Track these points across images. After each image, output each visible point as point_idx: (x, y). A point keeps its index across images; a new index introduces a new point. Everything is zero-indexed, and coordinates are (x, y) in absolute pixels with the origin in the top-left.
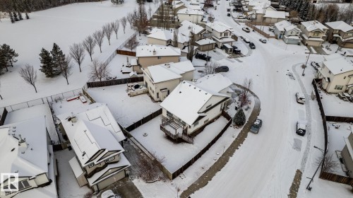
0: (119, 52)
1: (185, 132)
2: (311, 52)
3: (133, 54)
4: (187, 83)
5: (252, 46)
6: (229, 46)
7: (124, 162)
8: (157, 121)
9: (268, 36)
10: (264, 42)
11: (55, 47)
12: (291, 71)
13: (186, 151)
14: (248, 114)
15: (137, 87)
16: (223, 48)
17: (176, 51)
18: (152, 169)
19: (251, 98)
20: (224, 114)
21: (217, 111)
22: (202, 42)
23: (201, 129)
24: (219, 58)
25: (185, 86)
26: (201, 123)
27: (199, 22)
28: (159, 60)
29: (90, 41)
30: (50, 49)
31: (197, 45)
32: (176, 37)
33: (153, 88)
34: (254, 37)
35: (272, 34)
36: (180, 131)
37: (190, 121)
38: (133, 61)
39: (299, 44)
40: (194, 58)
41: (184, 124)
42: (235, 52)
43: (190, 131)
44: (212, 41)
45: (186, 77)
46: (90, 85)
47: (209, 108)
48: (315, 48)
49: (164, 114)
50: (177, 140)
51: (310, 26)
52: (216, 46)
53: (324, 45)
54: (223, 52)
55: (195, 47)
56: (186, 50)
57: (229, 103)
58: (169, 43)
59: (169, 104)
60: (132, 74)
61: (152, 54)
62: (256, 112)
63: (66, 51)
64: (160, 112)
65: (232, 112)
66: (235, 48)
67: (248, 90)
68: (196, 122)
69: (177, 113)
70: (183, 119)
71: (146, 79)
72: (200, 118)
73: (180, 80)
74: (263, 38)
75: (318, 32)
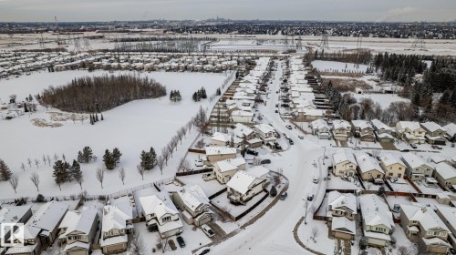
0: (190, 150)
1: (241, 199)
2: (337, 146)
3: (204, 152)
4: (242, 172)
5: (291, 142)
6: (272, 144)
7: (211, 212)
8: (225, 194)
9: (306, 133)
10: (302, 138)
11: (152, 149)
12: (316, 161)
13: (241, 209)
14: (279, 190)
15: (209, 175)
16: (268, 145)
17: (233, 150)
18: (225, 216)
19: (283, 181)
20: (265, 190)
21: (259, 188)
22: (252, 141)
23: (251, 198)
24: (265, 153)
25: (240, 173)
26: (250, 195)
27: (250, 122)
28: (222, 157)
29: (172, 144)
30: (148, 151)
31: (248, 143)
32: (232, 140)
33: (220, 175)
34: (294, 134)
35: (309, 130)
36: (238, 198)
37: (243, 192)
38: (204, 157)
39: (329, 139)
40: (246, 154)
41: (240, 194)
42: (277, 148)
43: (244, 198)
44: (259, 140)
45: (241, 168)
46: (178, 175)
47: (255, 186)
48: (341, 142)
49: (229, 190)
50: (236, 203)
51: (337, 124)
52: (263, 143)
53: (349, 139)
54: (268, 148)
55: (247, 146)
56: (240, 148)
57: (268, 184)
58: (228, 143)
59: (230, 184)
60: (204, 167)
61: (217, 153)
62: (285, 189)
63: (159, 153)
64: (226, 189)
65: (269, 189)
66: (276, 144)
67: (281, 175)
68: (247, 193)
69: (236, 189)
70: (240, 191)
71: (215, 170)
72: (249, 191)
73: (237, 170)
74: (302, 134)
75: (342, 129)
